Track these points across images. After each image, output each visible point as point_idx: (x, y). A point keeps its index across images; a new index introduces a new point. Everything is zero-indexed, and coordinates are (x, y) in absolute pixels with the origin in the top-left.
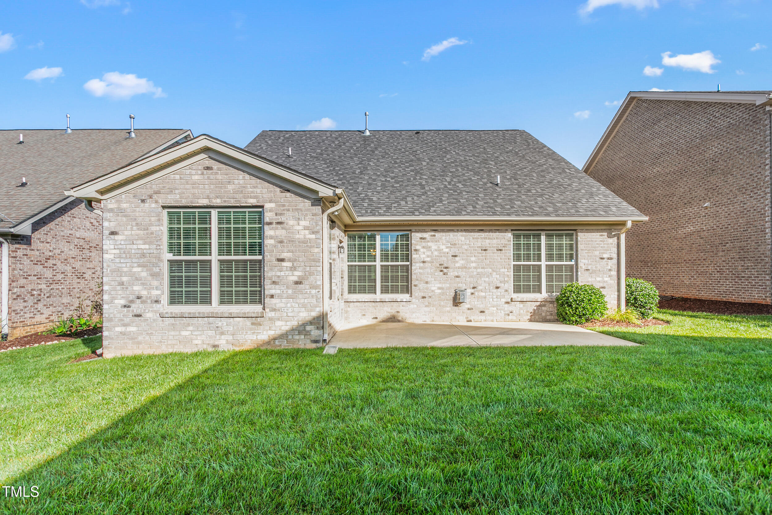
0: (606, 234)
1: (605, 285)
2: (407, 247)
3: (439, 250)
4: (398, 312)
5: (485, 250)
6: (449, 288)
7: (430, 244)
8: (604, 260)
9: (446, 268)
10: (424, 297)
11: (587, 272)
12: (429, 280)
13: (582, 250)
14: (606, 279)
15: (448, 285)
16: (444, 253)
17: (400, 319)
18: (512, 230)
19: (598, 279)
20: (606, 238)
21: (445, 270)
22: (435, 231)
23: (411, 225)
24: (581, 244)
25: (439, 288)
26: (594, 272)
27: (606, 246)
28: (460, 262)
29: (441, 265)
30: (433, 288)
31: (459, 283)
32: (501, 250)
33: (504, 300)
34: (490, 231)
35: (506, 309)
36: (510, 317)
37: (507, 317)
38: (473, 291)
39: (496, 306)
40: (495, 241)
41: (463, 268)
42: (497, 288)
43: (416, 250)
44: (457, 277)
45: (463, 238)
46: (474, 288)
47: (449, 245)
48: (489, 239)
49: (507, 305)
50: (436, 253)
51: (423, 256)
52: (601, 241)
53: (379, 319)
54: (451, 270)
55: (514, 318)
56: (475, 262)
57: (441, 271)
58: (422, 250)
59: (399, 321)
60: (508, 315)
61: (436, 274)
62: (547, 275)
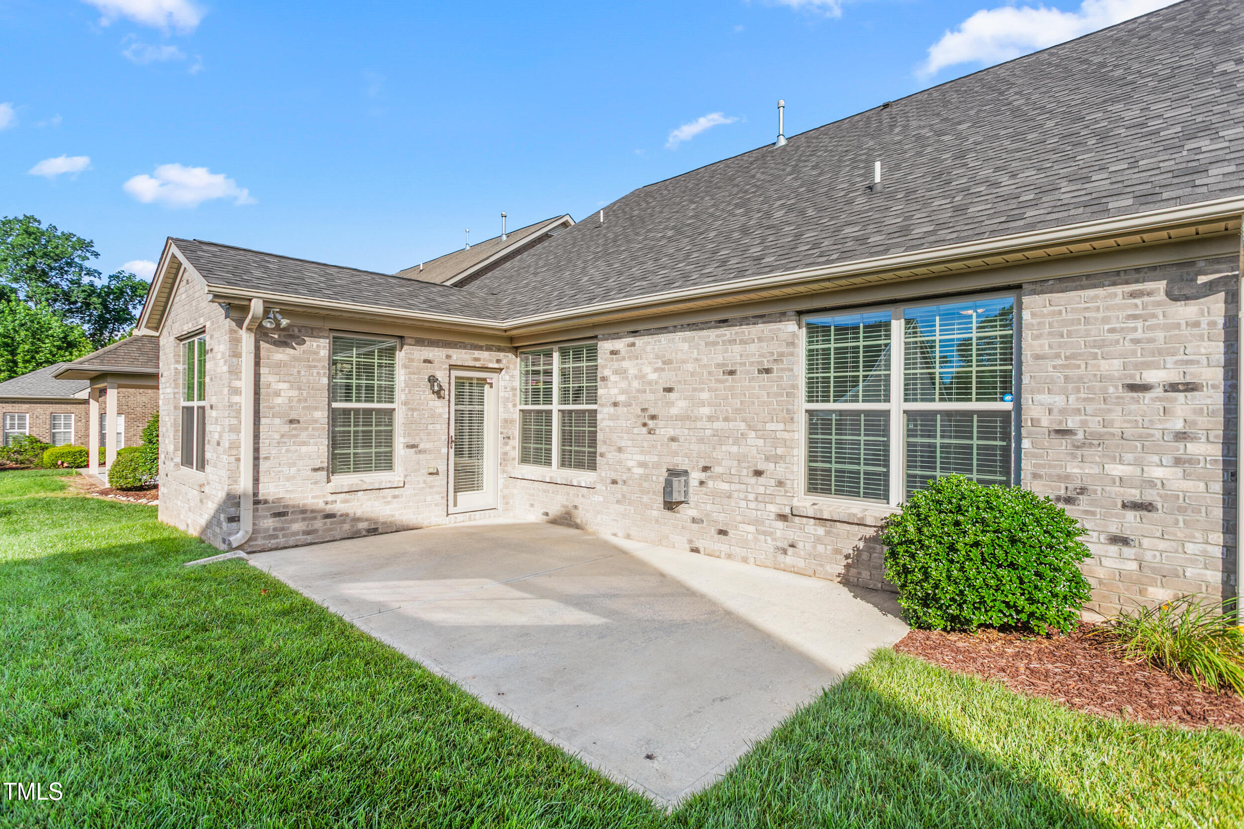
0: (1162, 285)
1: (1150, 495)
2: (592, 375)
3: (641, 377)
4: (576, 507)
5: (732, 373)
6: (657, 466)
7: (625, 364)
8: (1148, 395)
9: (653, 417)
10: (614, 482)
11: (1063, 444)
12: (623, 444)
13: (1037, 357)
14: (1158, 473)
15: (656, 459)
16: (650, 383)
17: (578, 521)
18: (800, 313)
19: (1116, 470)
20: (1159, 304)
21: (651, 423)
22: (635, 333)
23: (595, 326)
24: (1036, 337)
25: (642, 464)
26: (1093, 440)
27: (1160, 335)
28: (679, 404)
29: (643, 410)
30: (630, 464)
31: (676, 454)
32: (768, 371)
33: (773, 509)
34: (744, 321)
35: (779, 534)
36: (790, 559)
37: (781, 558)
38: (703, 476)
39: (756, 522)
40: (752, 348)
41: (685, 418)
42: (758, 473)
43: (604, 379)
44: (673, 439)
45: (686, 346)
46: (706, 469)
47: (660, 364)
48: (742, 342)
49: (780, 524)
50: (636, 384)
51: (614, 391)
52: (1135, 317)
53: (551, 517)
54: (661, 423)
55: (801, 564)
56: (709, 405)
57: (645, 425)
58: (613, 378)
59: (577, 526)
60: (785, 552)
61: (636, 431)
62: (909, 444)
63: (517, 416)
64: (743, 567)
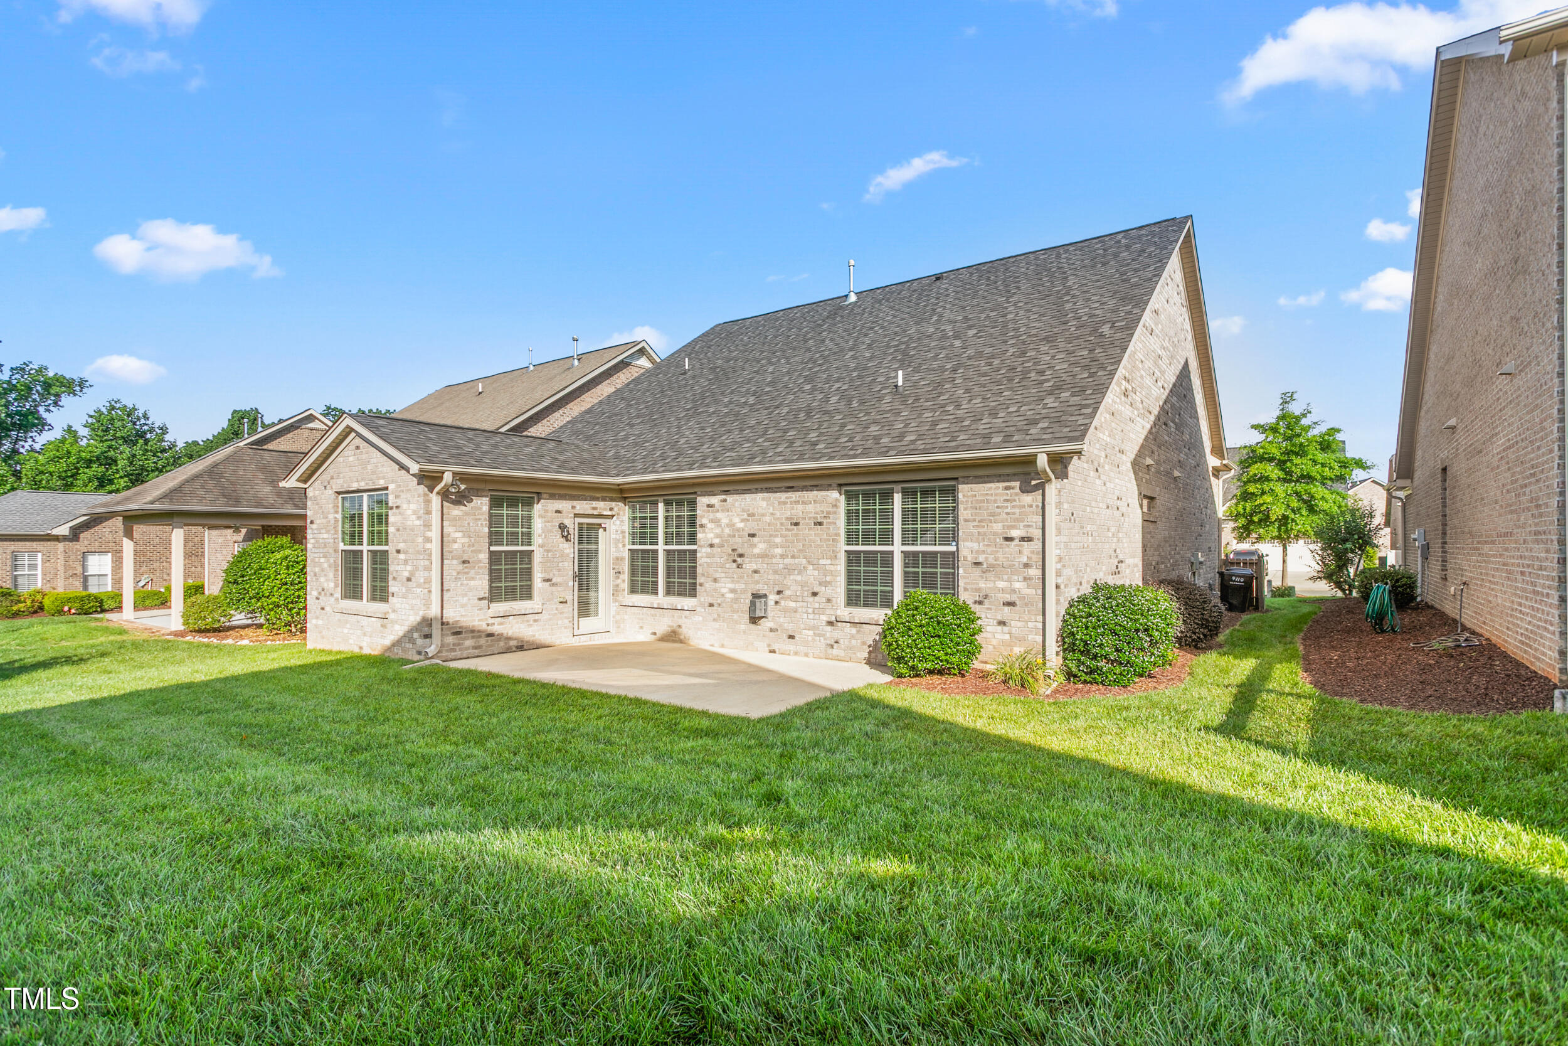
0: (1017, 484)
1: (1014, 598)
2: (692, 522)
3: (731, 525)
4: (680, 626)
5: (797, 524)
6: (744, 591)
7: (719, 515)
8: (1013, 543)
9: (741, 556)
10: (711, 605)
11: (978, 570)
12: (717, 575)
13: (966, 521)
14: (1017, 585)
15: (743, 586)
16: (738, 530)
17: (682, 637)
18: (840, 485)
19: (1001, 584)
20: (1016, 494)
21: (739, 560)
22: (726, 492)
23: (694, 485)
24: (965, 509)
25: (732, 591)
26: (992, 568)
27: (1017, 511)
28: (760, 547)
29: (734, 550)
30: (724, 591)
31: (758, 582)
32: (820, 524)
33: (824, 618)
34: (804, 488)
35: (828, 635)
36: (835, 652)
37: (830, 651)
38: (777, 597)
39: (813, 628)
40: (810, 507)
41: (764, 556)
42: (815, 594)
43: (702, 526)
44: (756, 572)
45: (764, 504)
46: (779, 592)
47: (745, 516)
48: (804, 503)
49: (829, 628)
50: (727, 531)
51: (710, 536)
52: (1007, 500)
53: (658, 635)
54: (747, 560)
55: (842, 653)
56: (782, 547)
57: (734, 561)
58: (709, 526)
59: (681, 642)
60: (832, 647)
61: (728, 566)
62: (905, 573)
63: (626, 555)
64: (805, 659)
